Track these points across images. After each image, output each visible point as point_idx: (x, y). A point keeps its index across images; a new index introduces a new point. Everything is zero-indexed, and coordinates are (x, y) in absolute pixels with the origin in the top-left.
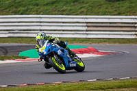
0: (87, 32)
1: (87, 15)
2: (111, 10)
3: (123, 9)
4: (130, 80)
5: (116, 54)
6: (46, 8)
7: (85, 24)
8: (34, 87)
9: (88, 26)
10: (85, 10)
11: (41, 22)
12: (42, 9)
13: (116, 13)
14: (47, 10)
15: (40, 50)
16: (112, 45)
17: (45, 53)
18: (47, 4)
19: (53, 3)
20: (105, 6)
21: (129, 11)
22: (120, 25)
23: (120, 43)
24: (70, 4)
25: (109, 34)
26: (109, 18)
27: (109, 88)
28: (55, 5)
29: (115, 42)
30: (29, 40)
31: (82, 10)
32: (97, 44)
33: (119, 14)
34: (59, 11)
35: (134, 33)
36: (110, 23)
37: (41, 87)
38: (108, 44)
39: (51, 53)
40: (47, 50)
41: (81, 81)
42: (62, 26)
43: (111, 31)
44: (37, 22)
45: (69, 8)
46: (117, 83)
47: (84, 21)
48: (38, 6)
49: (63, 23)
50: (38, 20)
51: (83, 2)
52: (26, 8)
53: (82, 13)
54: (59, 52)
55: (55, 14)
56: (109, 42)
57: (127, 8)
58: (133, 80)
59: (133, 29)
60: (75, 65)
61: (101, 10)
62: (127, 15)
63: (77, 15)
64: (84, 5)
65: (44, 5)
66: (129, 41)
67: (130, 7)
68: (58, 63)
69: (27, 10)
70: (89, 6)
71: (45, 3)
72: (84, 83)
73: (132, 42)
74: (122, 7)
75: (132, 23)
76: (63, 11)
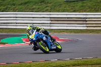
0: (51, 25)
1: (50, 12)
2: (68, 9)
3: (77, 8)
4: (82, 60)
5: (72, 40)
6: (20, 7)
7: (49, 19)
8: (11, 65)
9: (51, 20)
10: (49, 9)
11: (16, 17)
12: (17, 7)
13: (72, 11)
14: (21, 8)
15: (30, 37)
16: (69, 34)
17: (34, 39)
18: (21, 4)
19: (26, 3)
20: (64, 5)
21: (82, 9)
22: (75, 19)
23: (75, 32)
24: (38, 4)
25: (67, 26)
26: (67, 15)
27: (67, 66)
28: (27, 5)
29: (71, 32)
30: (8, 30)
31: (47, 8)
32: (58, 34)
33: (74, 11)
34: (30, 9)
35: (85, 25)
36: (68, 18)
37: (17, 65)
38: (66, 34)
39: (39, 39)
40: (36, 37)
41: (46, 61)
42: (32, 20)
43: (68, 24)
44: (14, 17)
45: (38, 7)
46: (72, 62)
47: (48, 16)
48: (14, 5)
49: (33, 18)
50: (14, 16)
51: (48, 3)
52: (6, 7)
53: (47, 11)
54: (44, 38)
55: (27, 12)
56: (67, 32)
57: (80, 7)
58: (84, 60)
59: (85, 22)
60: (55, 48)
61: (61, 8)
62: (80, 12)
63: (43, 12)
64: (49, 5)
65: (19, 5)
66: (81, 31)
67: (82, 6)
68: (44, 46)
69: (6, 9)
70: (52, 5)
71: (20, 3)
72: (48, 62)
73: (84, 32)
74: (77, 6)
75: (84, 18)
76: (33, 9)
